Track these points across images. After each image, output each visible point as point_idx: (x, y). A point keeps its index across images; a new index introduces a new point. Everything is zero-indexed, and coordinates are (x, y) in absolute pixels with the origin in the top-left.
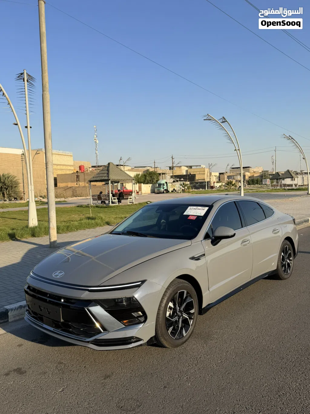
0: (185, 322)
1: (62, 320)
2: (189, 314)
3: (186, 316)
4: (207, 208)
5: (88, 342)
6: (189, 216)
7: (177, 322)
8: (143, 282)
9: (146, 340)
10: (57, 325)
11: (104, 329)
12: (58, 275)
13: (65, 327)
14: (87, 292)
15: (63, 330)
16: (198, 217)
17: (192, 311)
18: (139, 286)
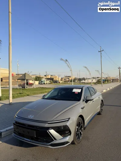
0: (81, 133)
1: (35, 136)
2: (82, 130)
3: (80, 131)
4: (81, 90)
5: (48, 145)
6: (75, 92)
7: (78, 133)
8: (69, 119)
9: (71, 142)
10: (32, 138)
11: (55, 139)
12: (31, 117)
13: (37, 139)
14: (47, 124)
15: (35, 140)
16: (79, 93)
17: (82, 129)
18: (68, 120)
